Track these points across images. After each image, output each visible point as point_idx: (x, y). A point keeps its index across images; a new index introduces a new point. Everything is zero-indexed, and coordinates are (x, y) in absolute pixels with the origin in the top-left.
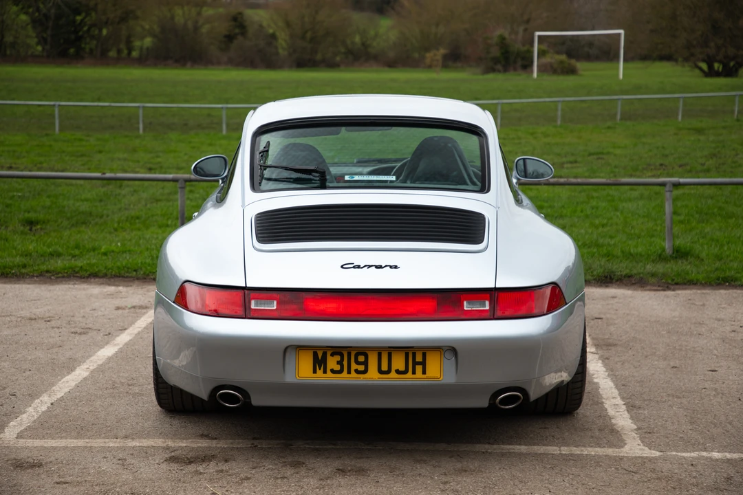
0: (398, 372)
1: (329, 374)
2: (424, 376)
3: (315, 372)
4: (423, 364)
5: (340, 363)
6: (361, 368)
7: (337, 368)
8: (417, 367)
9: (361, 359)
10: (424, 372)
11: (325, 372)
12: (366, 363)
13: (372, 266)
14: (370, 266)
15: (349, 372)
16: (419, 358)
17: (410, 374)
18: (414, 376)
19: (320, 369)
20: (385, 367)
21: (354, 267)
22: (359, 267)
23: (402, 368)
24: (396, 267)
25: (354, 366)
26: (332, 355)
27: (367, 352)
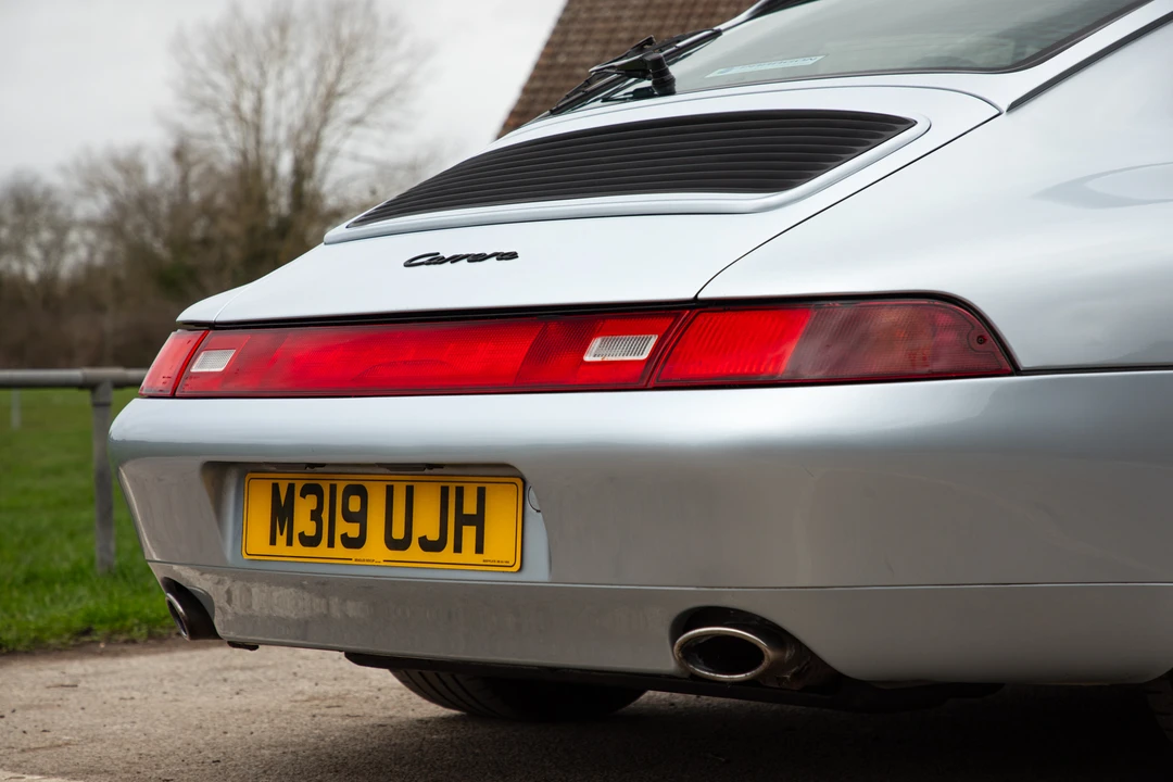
0: (426, 545)
1: (298, 549)
2: (479, 559)
3: (273, 542)
4: (478, 520)
5: (316, 516)
6: (353, 530)
7: (310, 530)
8: (466, 529)
9: (355, 504)
10: (479, 549)
11: (290, 543)
12: (360, 518)
14: (462, 257)
15: (331, 544)
16: (470, 508)
17: (447, 554)
18: (457, 558)
19: (282, 533)
20: (398, 533)
21: (428, 263)
22: (442, 260)
23: (434, 536)
24: (513, 256)
25: (342, 527)
26: (303, 495)
27: (365, 484)
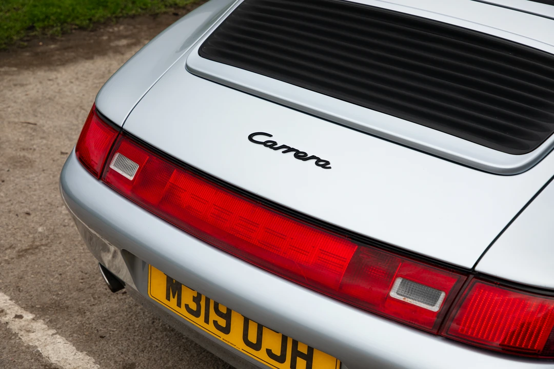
0: (270, 354)
1: (184, 312)
3: (168, 298)
4: (308, 359)
5: (197, 301)
8: (299, 359)
9: (223, 309)
11: (179, 305)
12: (227, 318)
13: (293, 150)
14: (290, 149)
15: (206, 321)
16: (303, 349)
17: (286, 366)
19: (174, 297)
20: (253, 338)
21: (265, 144)
22: (272, 145)
24: (325, 165)
